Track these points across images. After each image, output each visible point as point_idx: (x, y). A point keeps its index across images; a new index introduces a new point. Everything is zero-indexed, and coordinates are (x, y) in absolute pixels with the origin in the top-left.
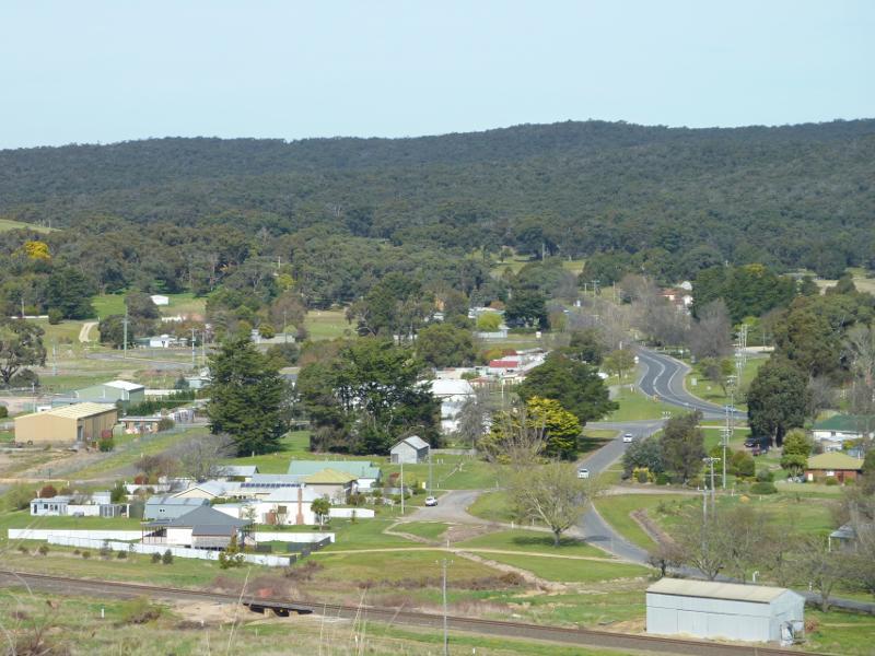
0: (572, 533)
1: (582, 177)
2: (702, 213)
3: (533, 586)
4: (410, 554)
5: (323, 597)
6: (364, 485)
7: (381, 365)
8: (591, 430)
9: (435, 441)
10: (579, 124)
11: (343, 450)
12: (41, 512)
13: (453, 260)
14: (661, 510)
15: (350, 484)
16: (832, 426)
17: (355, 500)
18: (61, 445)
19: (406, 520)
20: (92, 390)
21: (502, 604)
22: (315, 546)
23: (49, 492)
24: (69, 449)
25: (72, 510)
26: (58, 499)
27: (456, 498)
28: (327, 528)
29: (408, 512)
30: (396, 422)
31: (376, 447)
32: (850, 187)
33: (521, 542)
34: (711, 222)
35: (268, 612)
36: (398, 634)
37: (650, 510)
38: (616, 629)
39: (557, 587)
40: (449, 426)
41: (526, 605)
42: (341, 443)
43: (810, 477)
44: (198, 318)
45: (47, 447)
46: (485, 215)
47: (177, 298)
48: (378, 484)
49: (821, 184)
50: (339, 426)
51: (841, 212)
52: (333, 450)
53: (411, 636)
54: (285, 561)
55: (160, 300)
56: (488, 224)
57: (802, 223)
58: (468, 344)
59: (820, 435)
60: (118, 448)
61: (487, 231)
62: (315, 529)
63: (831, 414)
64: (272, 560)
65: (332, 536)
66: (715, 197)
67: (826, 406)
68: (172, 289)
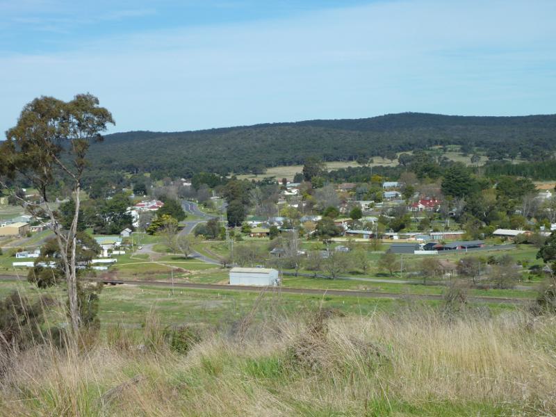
0: (190, 256)
1: (142, 148)
2: (182, 158)
3: (186, 272)
4: (143, 264)
5: (125, 279)
6: (118, 244)
7: (116, 207)
8: (181, 224)
9: (133, 229)
10: (135, 132)
11: (104, 234)
12: (20, 257)
13: (112, 174)
14: (212, 247)
15: (114, 244)
16: (252, 219)
17: (117, 249)
18: (14, 236)
19: (135, 254)
20: (17, 218)
21: (180, 277)
22: (112, 263)
23: (20, 251)
24: (17, 237)
25: (29, 256)
26: (23, 252)
27: (147, 246)
28: (112, 257)
29: (135, 251)
30: (121, 224)
31: (116, 232)
32: (225, 148)
33: (174, 259)
34: (185, 160)
35: (109, 284)
36: (154, 289)
37: (208, 247)
38: (219, 283)
39: (193, 272)
40: (136, 224)
41: (187, 278)
42: (103, 231)
43: (252, 235)
44: (37, 195)
45: (10, 237)
46: (115, 160)
47: (28, 189)
48: (122, 243)
49: (216, 148)
50: (103, 226)
51: (224, 156)
52: (102, 234)
53: (160, 289)
54: (106, 268)
55: (24, 190)
56: (116, 163)
57: (213, 159)
58: (128, 200)
59: (250, 222)
60: (33, 236)
61: (117, 165)
62: (108, 258)
63: (251, 216)
64: (102, 268)
65: (116, 260)
66: (185, 153)
67: (249, 214)
68: (26, 187)
